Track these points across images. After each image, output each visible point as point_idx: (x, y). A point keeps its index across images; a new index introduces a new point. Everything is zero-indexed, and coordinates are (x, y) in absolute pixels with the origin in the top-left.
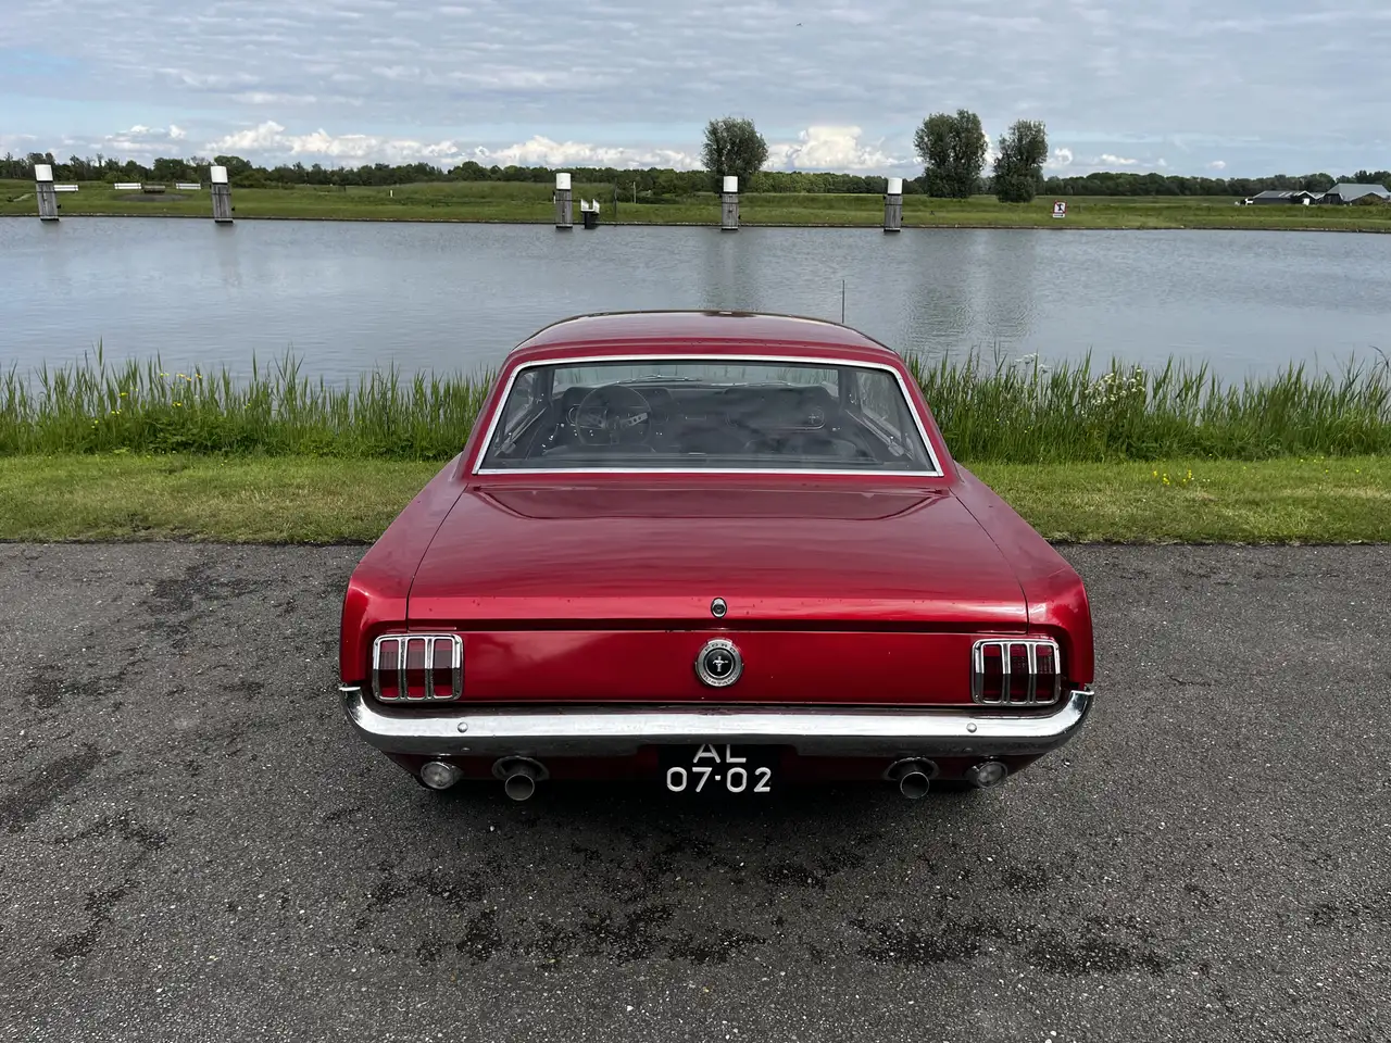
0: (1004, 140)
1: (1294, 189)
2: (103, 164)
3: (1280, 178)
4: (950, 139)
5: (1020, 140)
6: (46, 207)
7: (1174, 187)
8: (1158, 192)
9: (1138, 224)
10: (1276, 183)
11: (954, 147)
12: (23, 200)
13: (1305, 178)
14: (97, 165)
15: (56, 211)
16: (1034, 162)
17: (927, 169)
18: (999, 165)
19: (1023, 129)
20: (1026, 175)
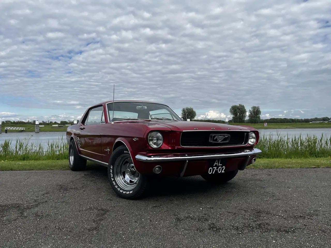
0: (250, 110)
1: (320, 121)
2: (49, 122)
3: (316, 118)
4: (238, 110)
5: (254, 110)
6: (36, 130)
7: (290, 121)
8: (287, 122)
9: (285, 128)
10: (316, 119)
11: (239, 112)
12: (32, 129)
13: (322, 118)
14: (48, 123)
15: (39, 131)
16: (258, 115)
17: (233, 117)
18: (250, 116)
19: (254, 108)
20: (257, 118)
